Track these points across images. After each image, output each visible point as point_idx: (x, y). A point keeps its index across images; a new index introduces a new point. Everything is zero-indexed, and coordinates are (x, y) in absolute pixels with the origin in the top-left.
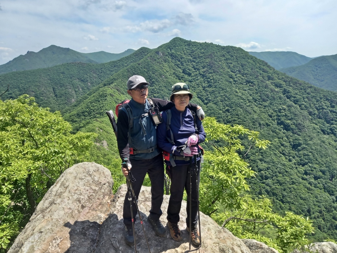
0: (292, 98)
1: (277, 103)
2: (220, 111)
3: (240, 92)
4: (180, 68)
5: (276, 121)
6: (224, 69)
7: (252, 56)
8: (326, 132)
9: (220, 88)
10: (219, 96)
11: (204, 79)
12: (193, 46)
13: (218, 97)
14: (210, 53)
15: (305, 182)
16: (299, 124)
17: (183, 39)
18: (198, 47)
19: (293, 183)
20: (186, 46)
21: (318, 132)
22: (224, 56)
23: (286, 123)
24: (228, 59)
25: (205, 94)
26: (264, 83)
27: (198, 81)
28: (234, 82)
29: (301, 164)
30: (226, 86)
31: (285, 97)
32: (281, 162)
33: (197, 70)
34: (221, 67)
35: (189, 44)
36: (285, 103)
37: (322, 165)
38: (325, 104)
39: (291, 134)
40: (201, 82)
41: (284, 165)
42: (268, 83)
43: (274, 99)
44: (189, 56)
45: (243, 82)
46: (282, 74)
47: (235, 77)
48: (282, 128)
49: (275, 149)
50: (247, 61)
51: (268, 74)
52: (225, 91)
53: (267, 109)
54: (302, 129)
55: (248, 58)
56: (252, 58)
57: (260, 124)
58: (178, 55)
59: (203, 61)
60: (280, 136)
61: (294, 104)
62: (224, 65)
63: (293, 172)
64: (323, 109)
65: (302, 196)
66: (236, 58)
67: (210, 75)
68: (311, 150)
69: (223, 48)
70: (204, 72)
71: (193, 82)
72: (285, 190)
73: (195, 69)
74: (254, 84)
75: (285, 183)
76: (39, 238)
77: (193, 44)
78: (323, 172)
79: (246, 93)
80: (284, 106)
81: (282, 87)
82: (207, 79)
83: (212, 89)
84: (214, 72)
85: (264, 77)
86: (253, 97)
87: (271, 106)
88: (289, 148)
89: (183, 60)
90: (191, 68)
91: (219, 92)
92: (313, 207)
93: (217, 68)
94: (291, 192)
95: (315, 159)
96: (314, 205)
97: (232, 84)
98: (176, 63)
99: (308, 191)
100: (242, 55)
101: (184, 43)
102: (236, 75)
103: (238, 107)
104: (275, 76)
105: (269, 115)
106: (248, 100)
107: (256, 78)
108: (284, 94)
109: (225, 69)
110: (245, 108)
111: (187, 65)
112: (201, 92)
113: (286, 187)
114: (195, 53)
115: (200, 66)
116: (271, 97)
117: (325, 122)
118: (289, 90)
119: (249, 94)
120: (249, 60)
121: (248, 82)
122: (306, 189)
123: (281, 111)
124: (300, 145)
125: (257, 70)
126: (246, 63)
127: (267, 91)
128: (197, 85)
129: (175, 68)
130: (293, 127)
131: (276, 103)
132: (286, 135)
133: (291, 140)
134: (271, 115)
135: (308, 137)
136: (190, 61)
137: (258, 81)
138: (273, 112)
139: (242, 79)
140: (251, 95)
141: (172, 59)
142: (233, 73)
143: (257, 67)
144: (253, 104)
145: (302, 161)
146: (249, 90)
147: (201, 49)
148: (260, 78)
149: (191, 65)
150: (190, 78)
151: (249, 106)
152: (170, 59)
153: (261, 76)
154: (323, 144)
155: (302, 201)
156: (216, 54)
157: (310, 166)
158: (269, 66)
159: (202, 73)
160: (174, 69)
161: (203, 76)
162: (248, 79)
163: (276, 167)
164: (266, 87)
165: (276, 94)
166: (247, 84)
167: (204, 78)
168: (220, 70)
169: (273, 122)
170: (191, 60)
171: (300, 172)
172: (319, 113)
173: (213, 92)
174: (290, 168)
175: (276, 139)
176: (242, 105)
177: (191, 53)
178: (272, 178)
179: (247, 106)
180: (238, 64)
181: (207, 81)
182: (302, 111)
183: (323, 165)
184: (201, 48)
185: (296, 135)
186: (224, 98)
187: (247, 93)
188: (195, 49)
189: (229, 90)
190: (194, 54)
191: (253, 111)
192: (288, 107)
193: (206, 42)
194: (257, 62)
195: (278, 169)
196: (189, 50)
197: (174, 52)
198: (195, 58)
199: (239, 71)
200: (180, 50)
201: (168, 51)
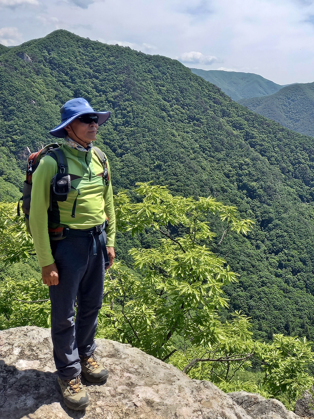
0: (258, 147)
1: (237, 155)
2: (146, 169)
3: (179, 136)
4: (69, 87)
5: (235, 183)
6: (151, 94)
8: (305, 199)
9: (144, 127)
10: (144, 141)
11: (116, 110)
12: (93, 49)
13: (141, 143)
14: (125, 65)
15: (279, 279)
16: (269, 187)
18: (103, 51)
19: (264, 284)
20: (79, 47)
21: (295, 199)
22: (150, 71)
23: (251, 186)
24: (158, 78)
25: (118, 138)
28: (169, 118)
29: (273, 252)
30: (156, 124)
31: (247, 144)
32: (244, 252)
33: (101, 93)
34: (146, 90)
35: (86, 44)
36: (248, 154)
37: (301, 251)
38: (303, 156)
39: (258, 204)
41: (249, 255)
42: (223, 122)
43: (232, 148)
44: (86, 66)
45: (183, 118)
47: (171, 109)
48: (246, 194)
50: (189, 84)
51: (222, 106)
52: (154, 132)
53: (222, 163)
54: (273, 194)
55: (190, 79)
57: (212, 190)
58: (64, 63)
59: (113, 78)
60: (242, 208)
61: (260, 156)
62: (152, 88)
63: (263, 265)
64: (300, 163)
65: (277, 303)
67: (127, 103)
68: (286, 228)
70: (115, 97)
72: (251, 297)
73: (98, 91)
74: (202, 122)
75: (252, 286)
77: (93, 45)
78: (304, 262)
79: (189, 137)
80: (247, 160)
81: (243, 129)
82: (121, 110)
83: (130, 129)
84: (134, 99)
85: (216, 111)
86: (201, 144)
87: (228, 159)
90: (90, 89)
91: (143, 134)
92: (292, 319)
93: (140, 93)
94: (261, 300)
95: (291, 242)
96: (294, 315)
97: (165, 121)
99: (284, 294)
100: (181, 72)
101: (75, 42)
102: (171, 106)
103: (177, 160)
105: (225, 174)
106: (192, 149)
107: (203, 112)
108: (246, 140)
109: (153, 95)
110: (187, 162)
111: (84, 83)
112: (110, 134)
113: (253, 292)
114: (98, 63)
115: (107, 86)
116: (227, 144)
117: (303, 184)
118: (253, 134)
120: (192, 83)
121: (191, 118)
122: (282, 291)
123: (243, 167)
124: (270, 220)
125: (205, 100)
129: (59, 87)
130: (261, 192)
131: (235, 155)
132: (250, 206)
133: (259, 213)
134: (228, 174)
135: (282, 208)
136: (88, 76)
137: (207, 118)
138: (230, 168)
139: (182, 113)
140: (196, 141)
141: (52, 70)
142: (166, 103)
143: (204, 95)
144: (200, 156)
145: (274, 247)
146: (194, 131)
147: (109, 56)
148: (211, 112)
149: (90, 83)
151: (194, 159)
152: (48, 70)
153: (211, 109)
154: (302, 217)
155: (276, 312)
157: (286, 254)
158: (222, 95)
159: (112, 99)
160: (56, 89)
161: (114, 105)
162: (191, 114)
164: (220, 127)
165: (234, 139)
166: (189, 121)
167: (116, 108)
168: (144, 96)
169: (232, 186)
170: (89, 74)
171: (273, 264)
172: (295, 170)
173: (132, 135)
174: (258, 260)
176: (183, 158)
177: (91, 61)
179: (191, 159)
181: (122, 114)
182: (272, 167)
183: (303, 250)
184: (108, 54)
185: (265, 205)
186: (152, 145)
187: (191, 138)
188: (98, 54)
189: (161, 131)
190: (95, 63)
191: (200, 167)
192: (253, 160)
193: (117, 45)
196: (86, 55)
197: (56, 57)
198: (98, 71)
199: (177, 100)
200: (69, 54)
201: (44, 54)
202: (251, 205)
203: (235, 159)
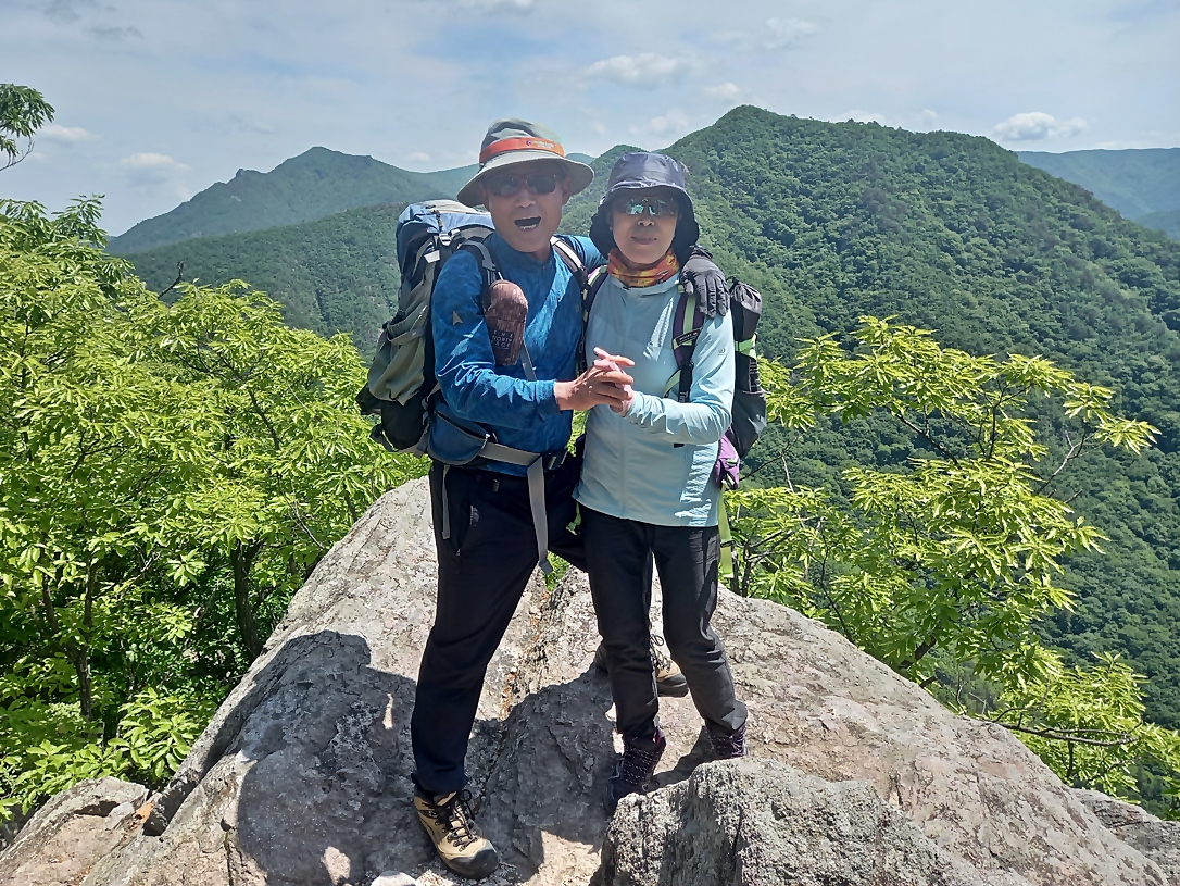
1: (1128, 346)
3: (980, 304)
4: (754, 217)
6: (920, 217)
7: (1031, 170)
9: (902, 288)
11: (844, 257)
12: (802, 136)
14: (867, 161)
17: (766, 112)
18: (822, 139)
20: (776, 136)
22: (919, 169)
23: (1163, 420)
24: (937, 181)
25: (846, 312)
26: (1078, 268)
27: (821, 264)
28: (959, 267)
30: (928, 281)
31: (1159, 321)
32: (1137, 570)
33: (816, 223)
34: (909, 211)
35: (790, 127)
36: (1159, 345)
40: (832, 266)
41: (1149, 580)
42: (1094, 269)
43: (1117, 330)
44: (788, 172)
45: (993, 266)
46: (1151, 237)
47: (964, 246)
49: (1114, 518)
50: (1011, 188)
51: (1093, 234)
52: (922, 298)
55: (1015, 177)
56: (1030, 174)
57: (1057, 424)
58: (748, 171)
59: (839, 191)
60: (1135, 470)
62: (922, 206)
66: (969, 179)
67: (866, 239)
69: (918, 140)
70: (842, 231)
71: (801, 266)
72: (1149, 674)
73: (809, 220)
74: (1039, 274)
75: (1153, 650)
76: (298, 702)
77: (802, 129)
79: (1004, 307)
80: (1155, 358)
81: (1150, 284)
82: (853, 254)
83: (872, 293)
84: (882, 231)
85: (1077, 246)
86: (1034, 321)
87: (1104, 356)
88: (1171, 515)
89: (765, 187)
90: (794, 216)
93: (895, 217)
97: (949, 274)
98: (737, 198)
100: (992, 164)
101: (769, 128)
102: (965, 241)
104: (1121, 242)
107: (1044, 249)
108: (1155, 312)
109: (925, 219)
111: (780, 206)
112: (830, 303)
113: (1155, 663)
114: (811, 163)
115: (828, 209)
116: (1103, 322)
118: (1176, 297)
119: (1016, 309)
120: (1020, 185)
121: (1013, 265)
123: (1142, 376)
125: (1049, 223)
126: (1006, 194)
127: (1088, 301)
128: (816, 277)
129: (736, 218)
132: (1159, 468)
136: (790, 192)
137: (1053, 263)
138: (1109, 378)
139: (991, 254)
140: (1022, 315)
141: (724, 186)
142: (953, 234)
143: (1049, 209)
146: (1018, 295)
147: (833, 146)
148: (1063, 250)
149: (794, 205)
150: (790, 254)
152: (718, 187)
153: (1065, 242)
156: (892, 164)
158: (1096, 206)
159: (836, 235)
160: (730, 223)
161: (840, 245)
162: (1012, 256)
163: (1119, 589)
164: (1086, 283)
165: (1123, 310)
166: (1008, 272)
167: (843, 253)
168: (905, 223)
170: (793, 188)
173: (875, 305)
175: (1123, 483)
177: (796, 161)
178: (1101, 626)
180: (976, 198)
181: (855, 263)
184: (832, 142)
187: (1009, 308)
188: (811, 146)
189: (939, 295)
190: (804, 165)
192: (1172, 360)
193: (851, 121)
194: (1050, 192)
195: (1126, 595)
196: (788, 150)
197: (733, 160)
198: (810, 180)
199: (980, 226)
200: (755, 152)
201: (712, 158)
202: (1160, 464)
203: (1122, 356)
